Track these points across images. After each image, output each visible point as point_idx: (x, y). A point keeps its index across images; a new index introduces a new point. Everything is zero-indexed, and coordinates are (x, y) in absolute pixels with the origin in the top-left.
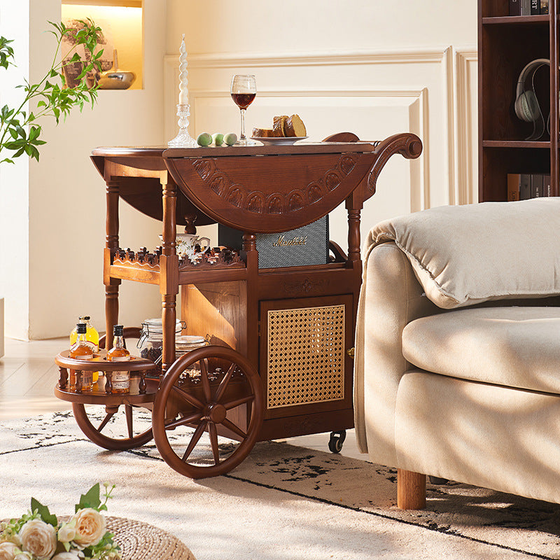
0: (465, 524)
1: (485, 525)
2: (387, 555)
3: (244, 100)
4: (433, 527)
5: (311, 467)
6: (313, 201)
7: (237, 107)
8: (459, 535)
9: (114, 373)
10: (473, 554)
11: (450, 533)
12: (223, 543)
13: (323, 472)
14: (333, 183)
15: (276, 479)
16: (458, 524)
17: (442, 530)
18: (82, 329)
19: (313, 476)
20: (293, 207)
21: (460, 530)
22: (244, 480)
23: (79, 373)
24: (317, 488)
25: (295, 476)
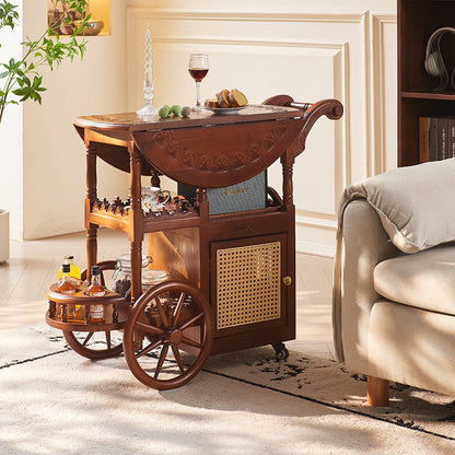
0: (425, 420)
1: (440, 420)
2: (373, 451)
3: (198, 75)
4: (400, 423)
5: (290, 366)
6: (253, 159)
7: (193, 80)
8: (422, 430)
9: (92, 306)
10: (439, 448)
11: (414, 428)
12: (244, 442)
13: (300, 371)
14: (270, 144)
15: (266, 379)
16: (419, 420)
17: (408, 426)
18: (66, 269)
19: (294, 375)
20: (236, 167)
21: (422, 425)
22: (241, 380)
23: (65, 306)
24: (300, 387)
25: (280, 375)
